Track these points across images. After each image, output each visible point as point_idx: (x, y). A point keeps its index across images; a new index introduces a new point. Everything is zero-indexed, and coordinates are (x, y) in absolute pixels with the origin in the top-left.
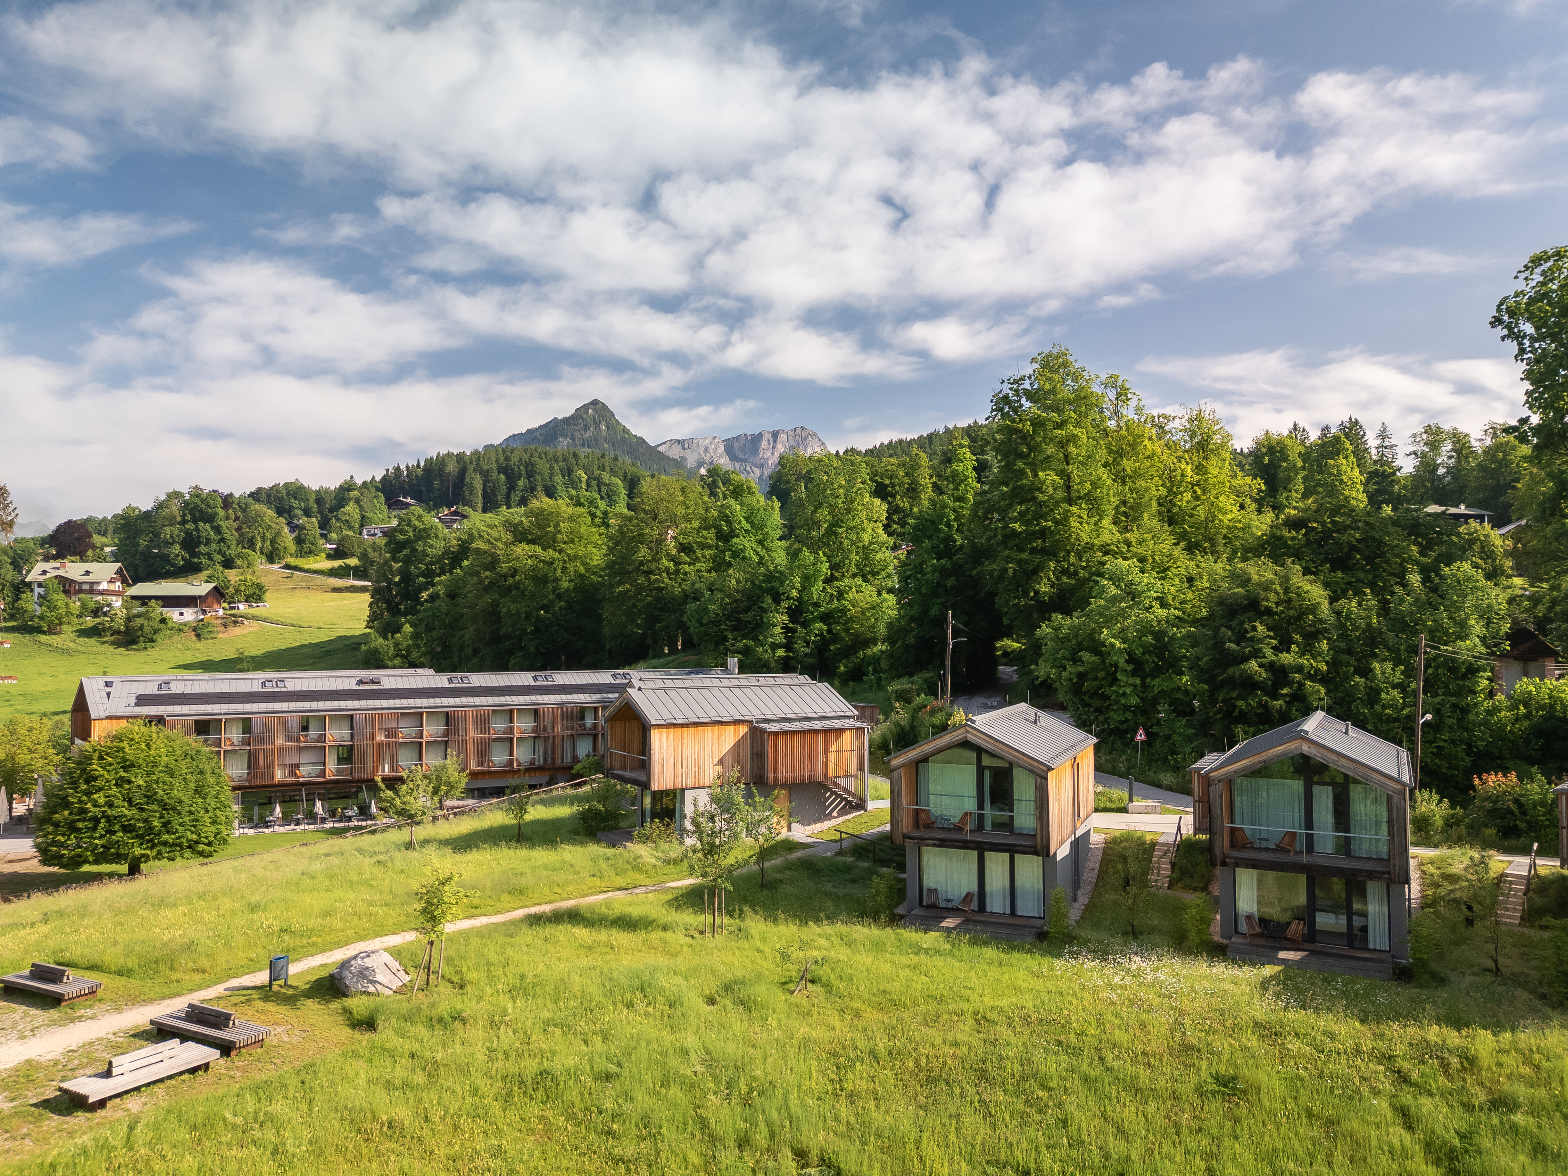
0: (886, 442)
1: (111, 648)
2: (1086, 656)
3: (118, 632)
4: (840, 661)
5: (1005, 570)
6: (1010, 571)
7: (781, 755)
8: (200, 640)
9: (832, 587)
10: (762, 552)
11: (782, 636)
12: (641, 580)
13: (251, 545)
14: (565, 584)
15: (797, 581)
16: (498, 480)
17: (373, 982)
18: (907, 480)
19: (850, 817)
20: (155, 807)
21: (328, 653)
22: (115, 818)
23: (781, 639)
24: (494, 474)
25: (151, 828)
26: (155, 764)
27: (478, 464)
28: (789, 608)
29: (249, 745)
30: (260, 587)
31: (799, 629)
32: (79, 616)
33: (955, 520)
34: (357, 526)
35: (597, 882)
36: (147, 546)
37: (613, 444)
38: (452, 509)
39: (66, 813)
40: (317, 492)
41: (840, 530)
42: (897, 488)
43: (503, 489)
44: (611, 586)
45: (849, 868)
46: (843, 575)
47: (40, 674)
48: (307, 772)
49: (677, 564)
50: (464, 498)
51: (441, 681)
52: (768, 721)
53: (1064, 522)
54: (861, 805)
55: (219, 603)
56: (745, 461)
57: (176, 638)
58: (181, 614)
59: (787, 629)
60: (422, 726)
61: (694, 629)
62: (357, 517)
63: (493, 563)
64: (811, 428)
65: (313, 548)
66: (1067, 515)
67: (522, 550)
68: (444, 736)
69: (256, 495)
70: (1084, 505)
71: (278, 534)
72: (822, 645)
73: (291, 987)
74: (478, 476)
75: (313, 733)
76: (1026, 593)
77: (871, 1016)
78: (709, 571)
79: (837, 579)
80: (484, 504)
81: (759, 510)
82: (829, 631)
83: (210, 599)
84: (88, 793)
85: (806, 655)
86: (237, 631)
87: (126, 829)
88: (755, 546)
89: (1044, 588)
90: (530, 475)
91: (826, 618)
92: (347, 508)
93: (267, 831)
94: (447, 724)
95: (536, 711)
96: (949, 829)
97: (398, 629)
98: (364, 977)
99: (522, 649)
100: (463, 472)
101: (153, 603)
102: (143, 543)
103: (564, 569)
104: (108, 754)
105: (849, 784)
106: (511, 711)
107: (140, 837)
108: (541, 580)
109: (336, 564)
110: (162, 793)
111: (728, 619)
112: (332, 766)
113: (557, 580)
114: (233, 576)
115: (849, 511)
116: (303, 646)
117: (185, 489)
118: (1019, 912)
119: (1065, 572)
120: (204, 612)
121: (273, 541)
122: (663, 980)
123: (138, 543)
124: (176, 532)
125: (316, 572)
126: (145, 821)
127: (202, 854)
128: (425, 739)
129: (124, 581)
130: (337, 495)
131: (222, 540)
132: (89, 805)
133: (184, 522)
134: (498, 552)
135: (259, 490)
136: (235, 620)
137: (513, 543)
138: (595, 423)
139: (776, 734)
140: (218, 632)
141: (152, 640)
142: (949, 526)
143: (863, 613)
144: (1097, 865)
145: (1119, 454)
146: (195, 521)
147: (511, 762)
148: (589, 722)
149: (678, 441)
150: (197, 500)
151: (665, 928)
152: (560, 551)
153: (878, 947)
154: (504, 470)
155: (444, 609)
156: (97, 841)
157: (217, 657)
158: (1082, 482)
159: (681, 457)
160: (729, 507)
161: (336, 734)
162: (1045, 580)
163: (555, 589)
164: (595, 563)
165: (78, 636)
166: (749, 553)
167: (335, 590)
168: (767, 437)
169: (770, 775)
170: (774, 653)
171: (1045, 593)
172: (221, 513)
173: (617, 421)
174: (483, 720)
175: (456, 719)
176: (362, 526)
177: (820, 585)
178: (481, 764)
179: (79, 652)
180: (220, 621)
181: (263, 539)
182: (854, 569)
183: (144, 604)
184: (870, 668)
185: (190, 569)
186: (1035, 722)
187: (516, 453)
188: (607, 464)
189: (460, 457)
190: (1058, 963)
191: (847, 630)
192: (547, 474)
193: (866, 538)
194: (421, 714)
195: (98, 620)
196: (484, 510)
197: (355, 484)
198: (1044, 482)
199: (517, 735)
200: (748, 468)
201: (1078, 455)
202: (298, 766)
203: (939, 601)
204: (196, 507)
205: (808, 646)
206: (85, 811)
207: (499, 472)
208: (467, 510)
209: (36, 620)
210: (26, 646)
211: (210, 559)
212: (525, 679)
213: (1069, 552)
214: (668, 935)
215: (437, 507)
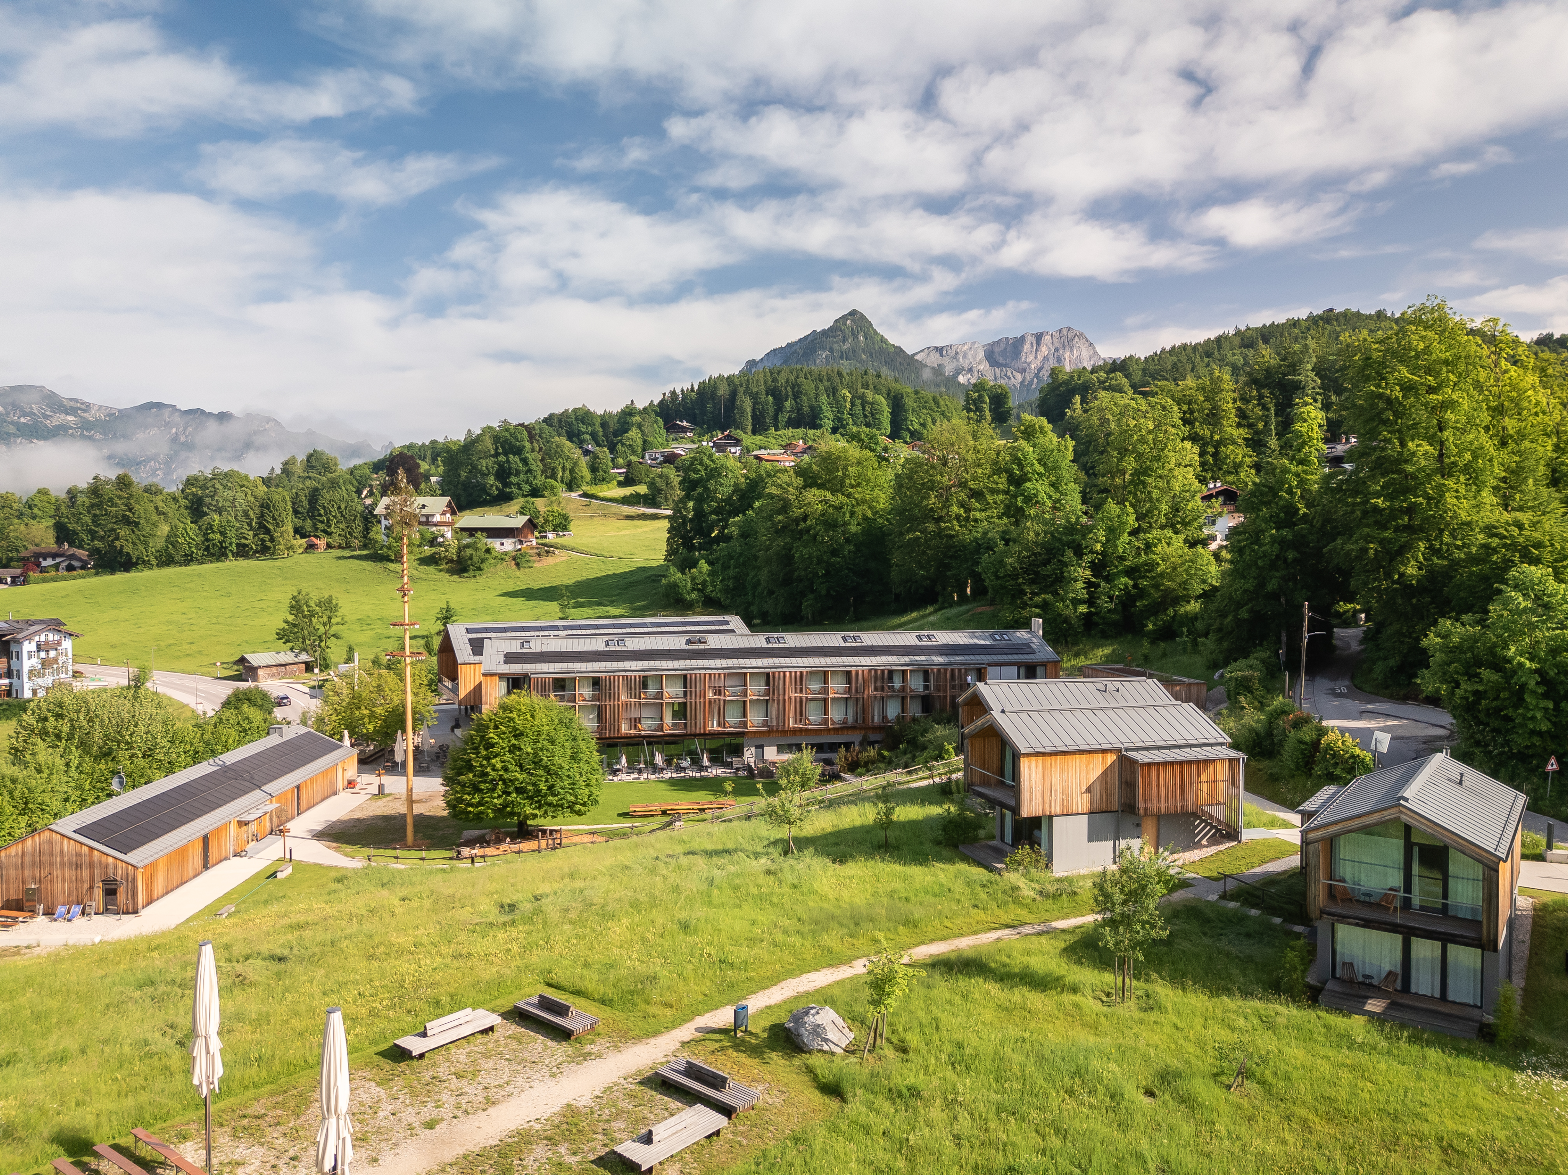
0: (1168, 348)
1: (447, 575)
2: (1486, 674)
3: (451, 561)
4: (1148, 618)
5: (1365, 550)
6: (1372, 552)
7: (1153, 784)
8: (519, 568)
9: (1138, 539)
10: (1056, 496)
11: (1085, 591)
12: (931, 526)
13: (553, 476)
14: (853, 528)
15: (1101, 534)
16: (766, 402)
17: (826, 1040)
18: (1207, 405)
19: (1222, 847)
20: (541, 772)
21: (631, 584)
22: (511, 781)
23: (1084, 594)
24: (763, 396)
25: (540, 791)
26: (539, 733)
27: (747, 387)
28: (1092, 562)
29: (599, 700)
30: (566, 518)
31: (1103, 584)
32: (419, 546)
33: (1297, 487)
34: (640, 450)
35: (980, 915)
36: (467, 477)
37: (871, 355)
38: (726, 433)
39: (471, 775)
40: (602, 417)
41: (1150, 480)
42: (1196, 414)
43: (771, 411)
44: (901, 534)
45: (1237, 920)
46: (1151, 527)
47: (392, 599)
48: (647, 727)
49: (968, 510)
50: (735, 420)
51: (759, 641)
52: (1137, 749)
53: (1437, 500)
54: (1232, 834)
55: (532, 533)
56: (1006, 366)
57: (499, 567)
58: (502, 544)
59: (1089, 584)
60: (745, 685)
61: (989, 581)
62: (639, 441)
63: (785, 507)
64: (1078, 328)
65: (606, 475)
66: (1441, 490)
67: (813, 495)
68: (764, 695)
69: (548, 420)
70: (1462, 479)
71: (576, 464)
72: (1127, 601)
73: (751, 1034)
74: (748, 398)
75: (652, 690)
76: (1388, 575)
77: (1323, 1129)
78: (1000, 518)
79: (1145, 532)
80: (754, 425)
81: (1052, 451)
82: (1135, 586)
83: (526, 530)
84: (488, 758)
85: (1110, 611)
86: (549, 561)
87: (520, 791)
88: (1048, 490)
89: (1411, 570)
90: (796, 396)
91: (1131, 572)
92: (630, 433)
93: (615, 779)
94: (768, 684)
95: (848, 673)
96: (1370, 904)
97: (694, 564)
98: (818, 1035)
99: (813, 591)
100: (734, 394)
101: (479, 534)
102: (463, 474)
103: (852, 514)
104: (501, 724)
105: (1219, 813)
106: (825, 673)
107: (530, 798)
108: (831, 524)
109: (628, 491)
110: (546, 759)
111: (1025, 572)
112: (668, 720)
113: (845, 524)
114: (540, 504)
115: (1158, 458)
116: (607, 576)
117: (496, 424)
118: (1451, 997)
119: (1437, 552)
120: (521, 542)
121: (572, 471)
122: (1095, 1064)
123: (459, 475)
124: (490, 464)
125: (610, 500)
126: (534, 784)
127: (579, 813)
128: (749, 698)
129: (453, 513)
130: (620, 419)
131: (529, 471)
132: (488, 770)
133: (497, 455)
134: (790, 497)
135: (552, 416)
136: (546, 550)
137: (804, 487)
138: (853, 334)
139: (1148, 765)
140: (534, 561)
141: (480, 569)
142: (1290, 492)
143: (1175, 568)
144: (1528, 937)
145: (1498, 411)
146: (506, 454)
147: (825, 721)
148: (897, 683)
149: (936, 348)
150: (507, 434)
151: (1074, 990)
152: (849, 496)
153: (1305, 1036)
154: (773, 392)
155: (738, 549)
156: (495, 801)
157: (536, 586)
158: (1460, 454)
159: (939, 365)
160: (1022, 450)
161: (672, 692)
162: (1413, 563)
163: (844, 533)
164: (882, 506)
165: (420, 565)
166: (1043, 497)
167: (629, 518)
168: (1030, 339)
169: (1141, 805)
170: (1076, 609)
171: (1412, 576)
172: (527, 445)
173: (875, 330)
174: (800, 680)
175: (775, 678)
176: (644, 450)
177: (1126, 537)
178: (798, 721)
179: (421, 579)
180: (535, 551)
181: (564, 469)
182: (1164, 521)
183: (471, 535)
184: (1185, 630)
185: (503, 498)
186: (1460, 783)
187: (783, 374)
188: (870, 382)
189: (730, 379)
190: (1519, 1078)
191: (1156, 586)
192: (812, 393)
193: (1177, 487)
194: (745, 674)
195: (434, 550)
196: (754, 433)
197: (635, 408)
198: (1414, 454)
199: (831, 696)
200: (1009, 374)
201: (1457, 422)
202: (639, 720)
203: (1278, 574)
204: (506, 441)
205: (1111, 601)
206: (487, 774)
207: (767, 395)
208: (738, 433)
209: (385, 550)
210: (379, 573)
211: (520, 488)
212: (833, 639)
213: (1441, 531)
214: (1077, 998)
215: (710, 430)
